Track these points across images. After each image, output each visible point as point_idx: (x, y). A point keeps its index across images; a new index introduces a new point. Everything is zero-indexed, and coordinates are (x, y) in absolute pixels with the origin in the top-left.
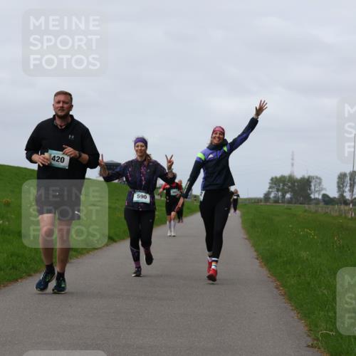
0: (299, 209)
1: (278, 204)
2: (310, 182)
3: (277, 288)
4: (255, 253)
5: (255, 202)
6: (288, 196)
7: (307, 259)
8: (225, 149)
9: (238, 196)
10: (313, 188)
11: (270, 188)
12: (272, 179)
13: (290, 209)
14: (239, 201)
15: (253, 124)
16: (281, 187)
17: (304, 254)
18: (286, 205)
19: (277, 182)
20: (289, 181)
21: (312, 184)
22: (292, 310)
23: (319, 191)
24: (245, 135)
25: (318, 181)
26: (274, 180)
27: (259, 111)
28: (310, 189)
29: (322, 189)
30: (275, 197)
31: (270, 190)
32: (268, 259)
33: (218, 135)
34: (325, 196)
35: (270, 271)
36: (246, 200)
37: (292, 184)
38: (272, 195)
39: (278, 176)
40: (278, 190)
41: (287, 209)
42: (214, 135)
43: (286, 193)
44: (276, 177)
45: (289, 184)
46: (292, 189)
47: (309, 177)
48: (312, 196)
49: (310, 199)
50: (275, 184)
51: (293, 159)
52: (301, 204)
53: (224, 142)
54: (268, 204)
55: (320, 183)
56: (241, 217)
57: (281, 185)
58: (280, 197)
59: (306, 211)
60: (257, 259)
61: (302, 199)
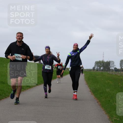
0: (105, 73)
1: (98, 71)
2: (110, 63)
3: (98, 102)
4: (89, 90)
5: (89, 71)
6: (102, 68)
8: (78, 51)
9: (83, 68)
10: (111, 65)
11: (95, 65)
12: (96, 62)
13: (102, 73)
14: (84, 70)
15: (88, 42)
16: (99, 65)
17: (108, 90)
18: (101, 72)
19: (98, 63)
21: (111, 64)
22: (103, 110)
23: (113, 66)
24: (85, 46)
25: (113, 63)
27: (91, 37)
28: (110, 66)
29: (114, 66)
30: (97, 69)
31: (95, 66)
32: (94, 92)
33: (75, 46)
34: (115, 68)
35: (95, 96)
36: (86, 70)
37: (103, 64)
38: (96, 68)
39: (98, 61)
41: (101, 73)
42: (74, 46)
44: (97, 61)
47: (109, 61)
48: (111, 68)
50: (97, 64)
51: (103, 55)
52: (106, 71)
53: (78, 49)
54: (94, 71)
55: (113, 64)
56: (84, 76)
57: (99, 64)
58: (99, 69)
59: (108, 74)
60: (90, 92)
61: (107, 69)
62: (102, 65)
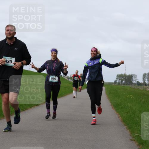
0: (127, 87)
1: (119, 85)
5: (111, 84)
6: (124, 82)
7: (130, 106)
10: (133, 79)
11: (117, 78)
12: (118, 75)
13: (124, 87)
14: (104, 84)
18: (123, 85)
20: (124, 76)
21: (133, 78)
23: (136, 80)
25: (135, 76)
26: (118, 76)
28: (132, 79)
29: (137, 79)
30: (119, 82)
34: (138, 82)
35: (116, 111)
36: (107, 83)
38: (117, 81)
39: (120, 74)
40: (120, 80)
43: (123, 81)
45: (124, 77)
46: (125, 79)
47: (132, 75)
48: (133, 82)
49: (132, 83)
51: (126, 68)
52: (129, 85)
54: (116, 85)
55: (136, 77)
57: (121, 77)
58: (121, 82)
59: (130, 88)
61: (129, 83)
62: (124, 78)
